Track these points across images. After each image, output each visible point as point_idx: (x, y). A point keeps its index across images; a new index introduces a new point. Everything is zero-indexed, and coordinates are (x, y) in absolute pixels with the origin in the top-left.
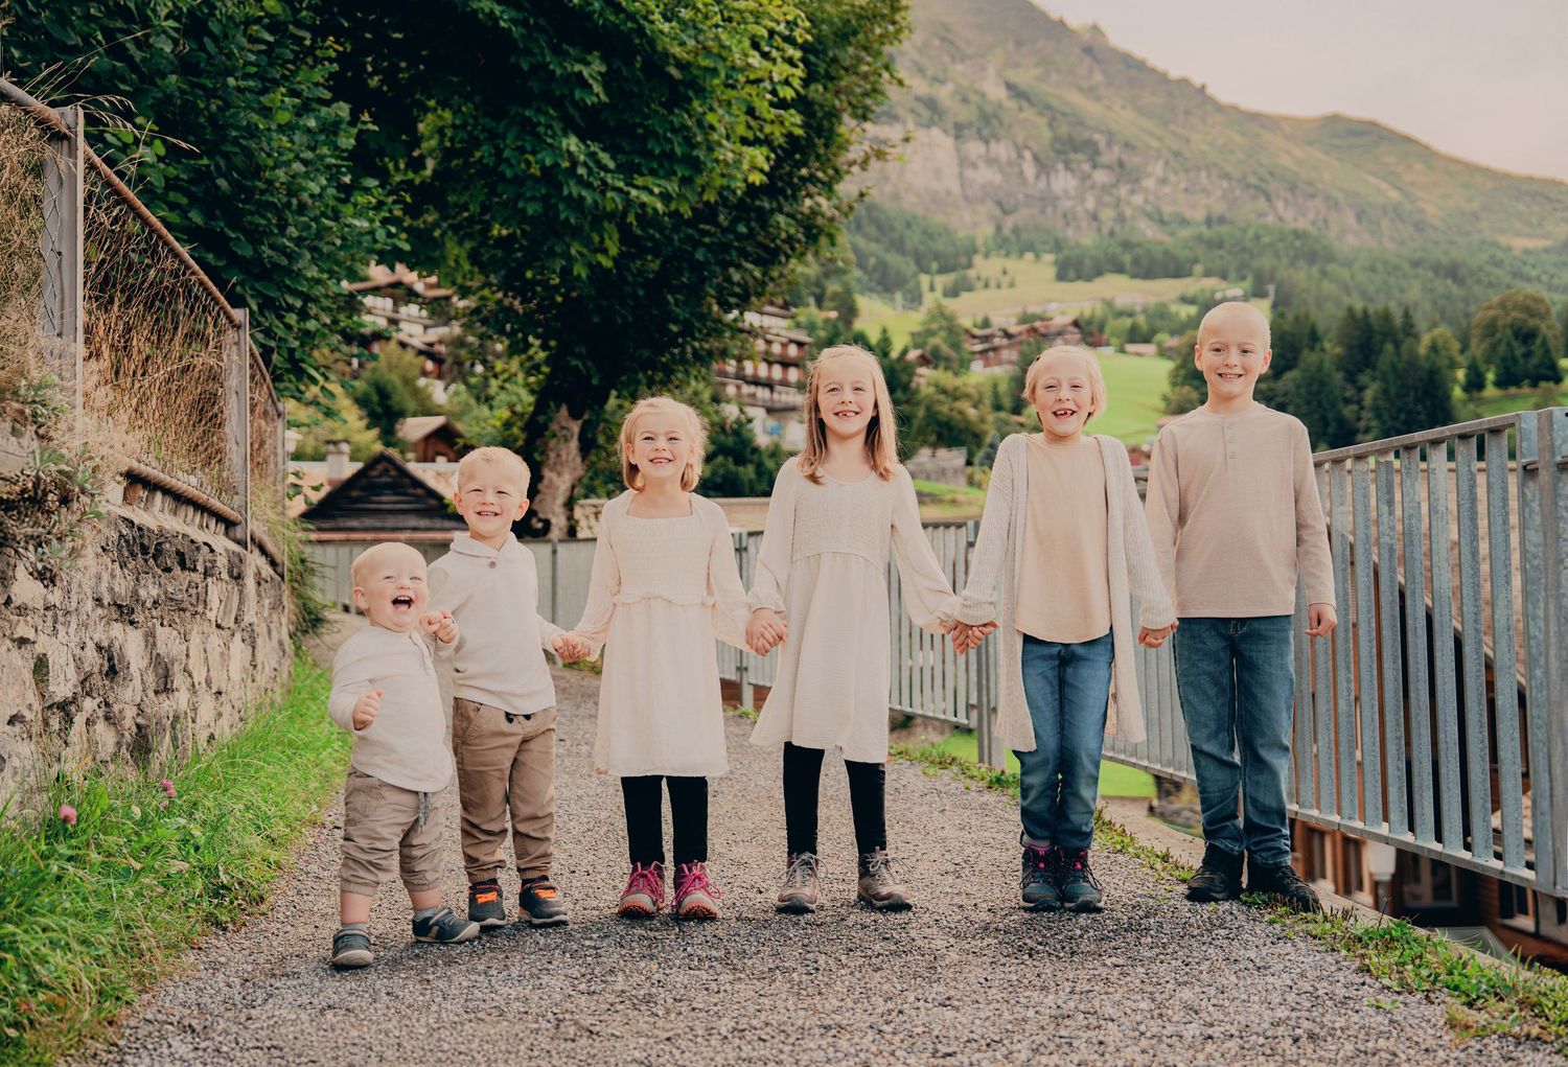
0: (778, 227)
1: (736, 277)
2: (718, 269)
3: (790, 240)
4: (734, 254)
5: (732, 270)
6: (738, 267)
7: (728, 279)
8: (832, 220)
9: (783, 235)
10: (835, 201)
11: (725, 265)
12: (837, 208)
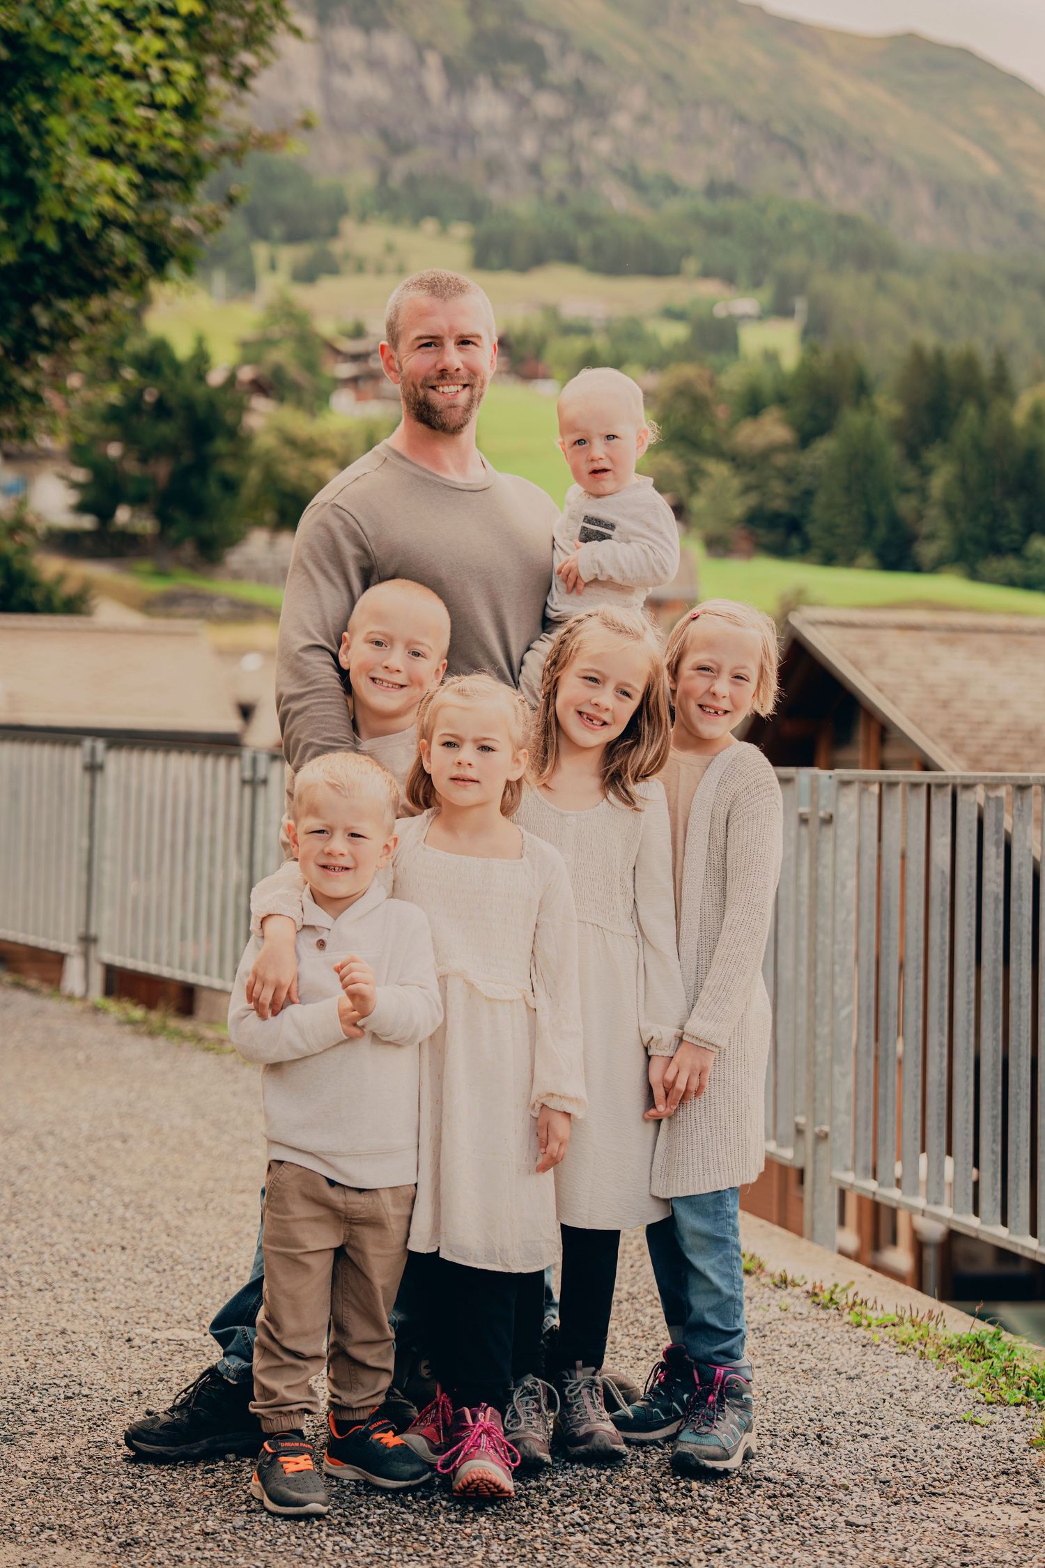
0: (112, 251)
1: (44, 319)
2: (14, 307)
3: (127, 270)
4: (39, 282)
5: (37, 310)
6: (48, 305)
7: (31, 322)
8: (186, 235)
9: (118, 262)
10: (193, 209)
11: (28, 300)
12: (198, 218)
